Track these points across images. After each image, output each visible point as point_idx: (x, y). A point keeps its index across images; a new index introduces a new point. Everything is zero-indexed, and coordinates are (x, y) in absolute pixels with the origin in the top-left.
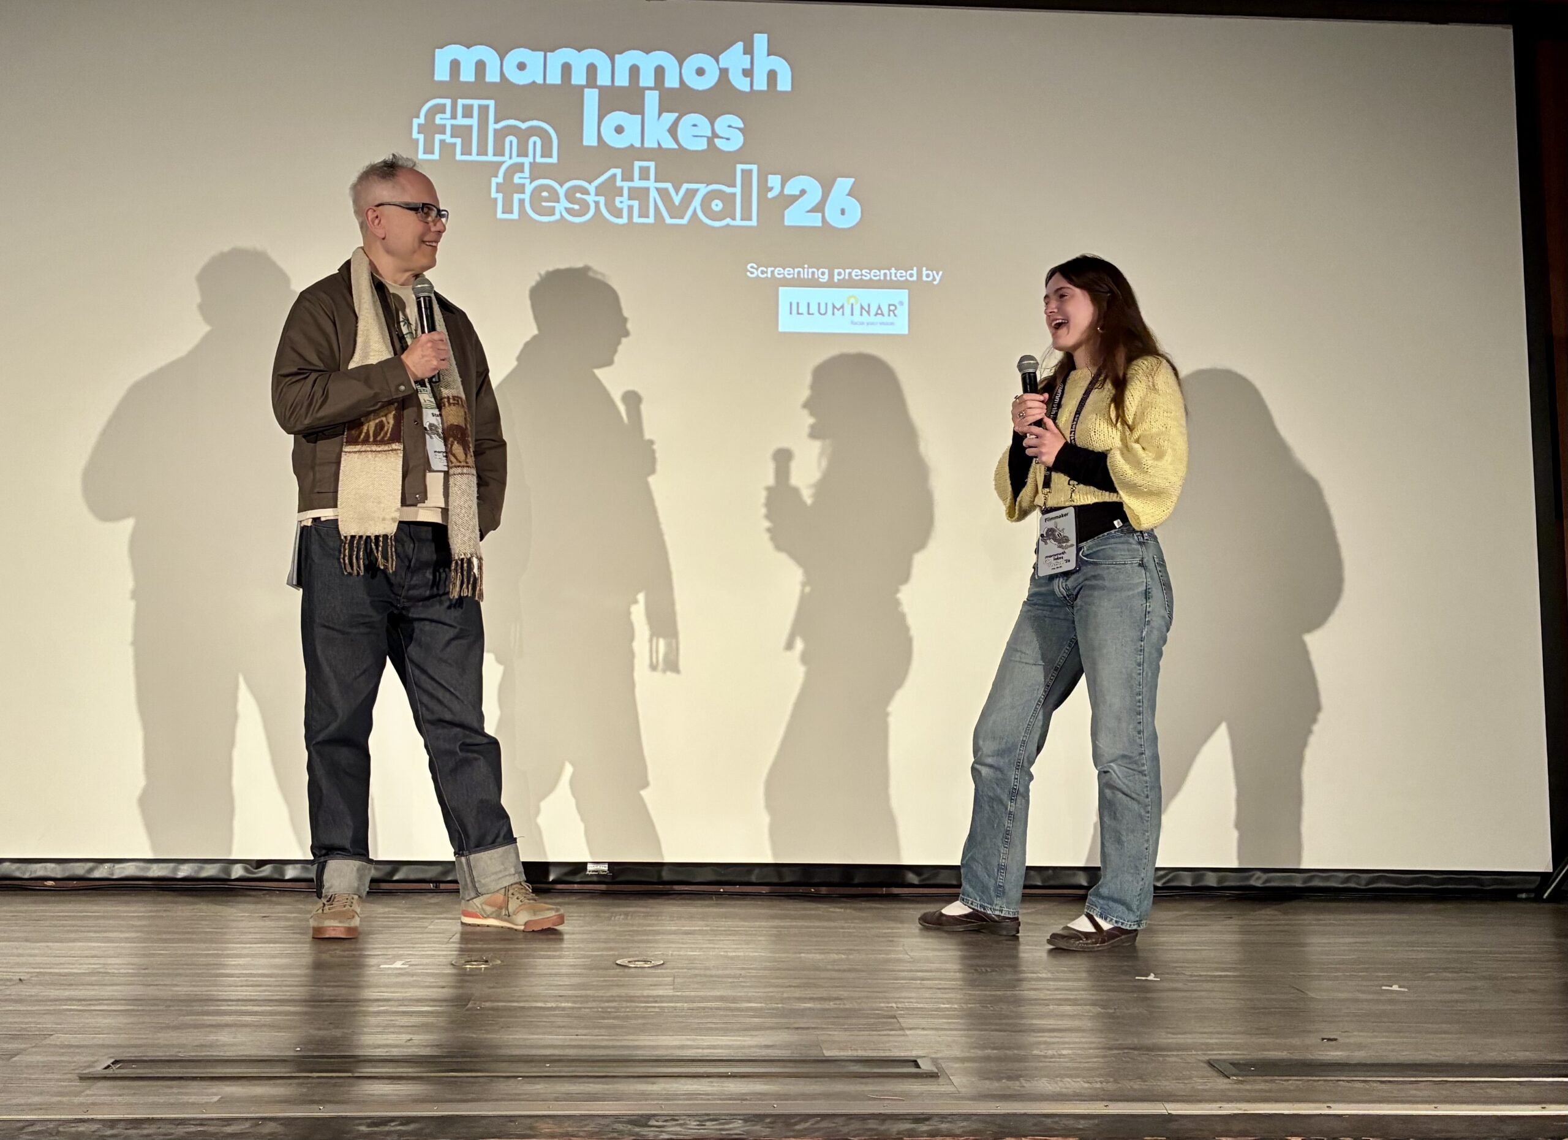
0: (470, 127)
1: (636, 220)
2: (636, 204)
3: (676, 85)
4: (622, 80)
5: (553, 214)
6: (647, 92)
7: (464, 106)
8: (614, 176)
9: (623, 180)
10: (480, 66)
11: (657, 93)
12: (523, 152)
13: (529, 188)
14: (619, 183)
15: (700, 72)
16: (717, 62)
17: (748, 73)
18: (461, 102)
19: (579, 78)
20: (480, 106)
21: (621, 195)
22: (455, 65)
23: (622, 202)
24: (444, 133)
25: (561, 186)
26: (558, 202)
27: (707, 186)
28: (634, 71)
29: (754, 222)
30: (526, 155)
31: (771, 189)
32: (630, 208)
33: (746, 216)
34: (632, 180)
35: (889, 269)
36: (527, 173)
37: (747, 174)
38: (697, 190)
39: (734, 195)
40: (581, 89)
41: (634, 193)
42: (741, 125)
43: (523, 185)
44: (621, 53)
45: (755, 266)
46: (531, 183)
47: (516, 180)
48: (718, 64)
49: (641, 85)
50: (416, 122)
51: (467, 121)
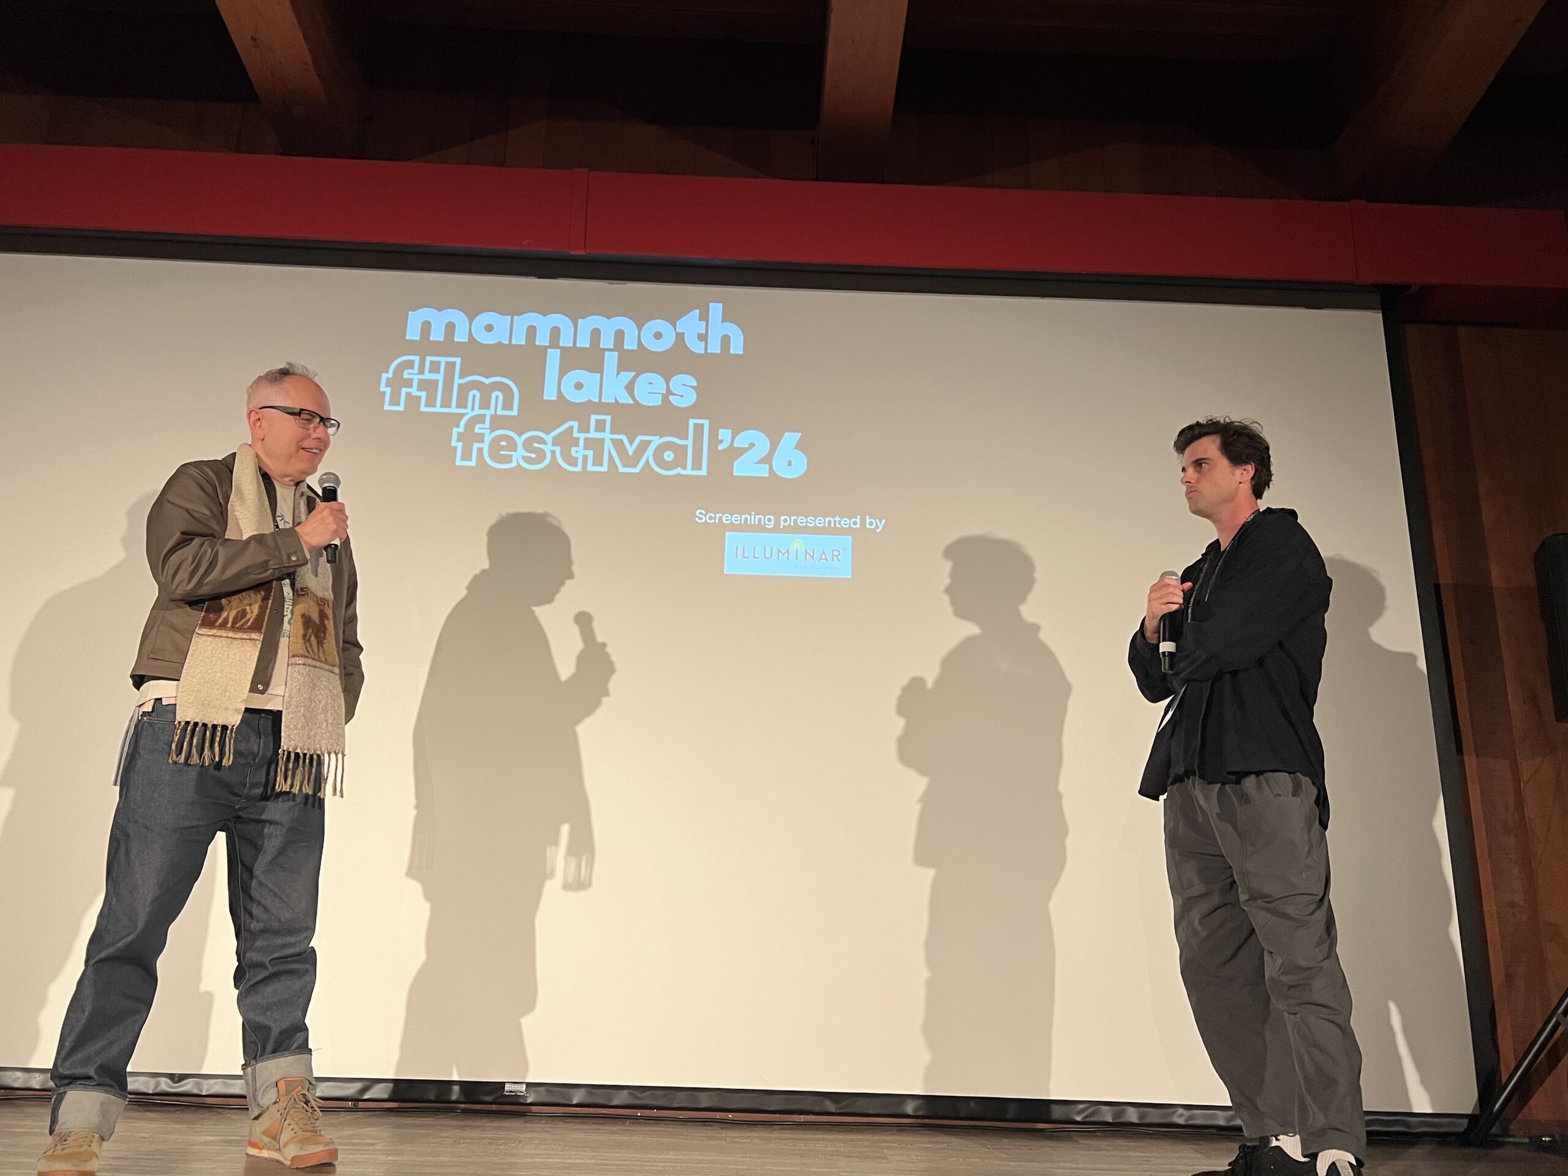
0: (437, 381)
1: (590, 468)
2: (590, 453)
3: (635, 347)
4: (584, 342)
5: (510, 461)
6: (607, 353)
7: (432, 362)
8: (571, 428)
9: (579, 431)
10: (450, 328)
11: (616, 353)
12: (485, 404)
13: (488, 438)
14: (575, 434)
15: (658, 336)
16: (674, 327)
17: (703, 337)
18: (429, 359)
19: (543, 339)
20: (447, 363)
21: (578, 446)
22: (426, 327)
23: (578, 452)
24: (411, 386)
25: (520, 435)
26: (515, 450)
27: (660, 438)
28: (596, 334)
29: (703, 472)
30: (488, 408)
31: (722, 441)
32: (585, 457)
33: (697, 465)
34: (588, 431)
35: (834, 517)
36: (487, 425)
37: (699, 428)
38: (650, 442)
39: (686, 446)
40: (545, 348)
41: (590, 444)
42: (695, 384)
43: (483, 435)
44: (584, 318)
45: (704, 512)
46: (491, 433)
47: (477, 430)
48: (675, 330)
49: (601, 346)
50: (384, 376)
51: (433, 376)
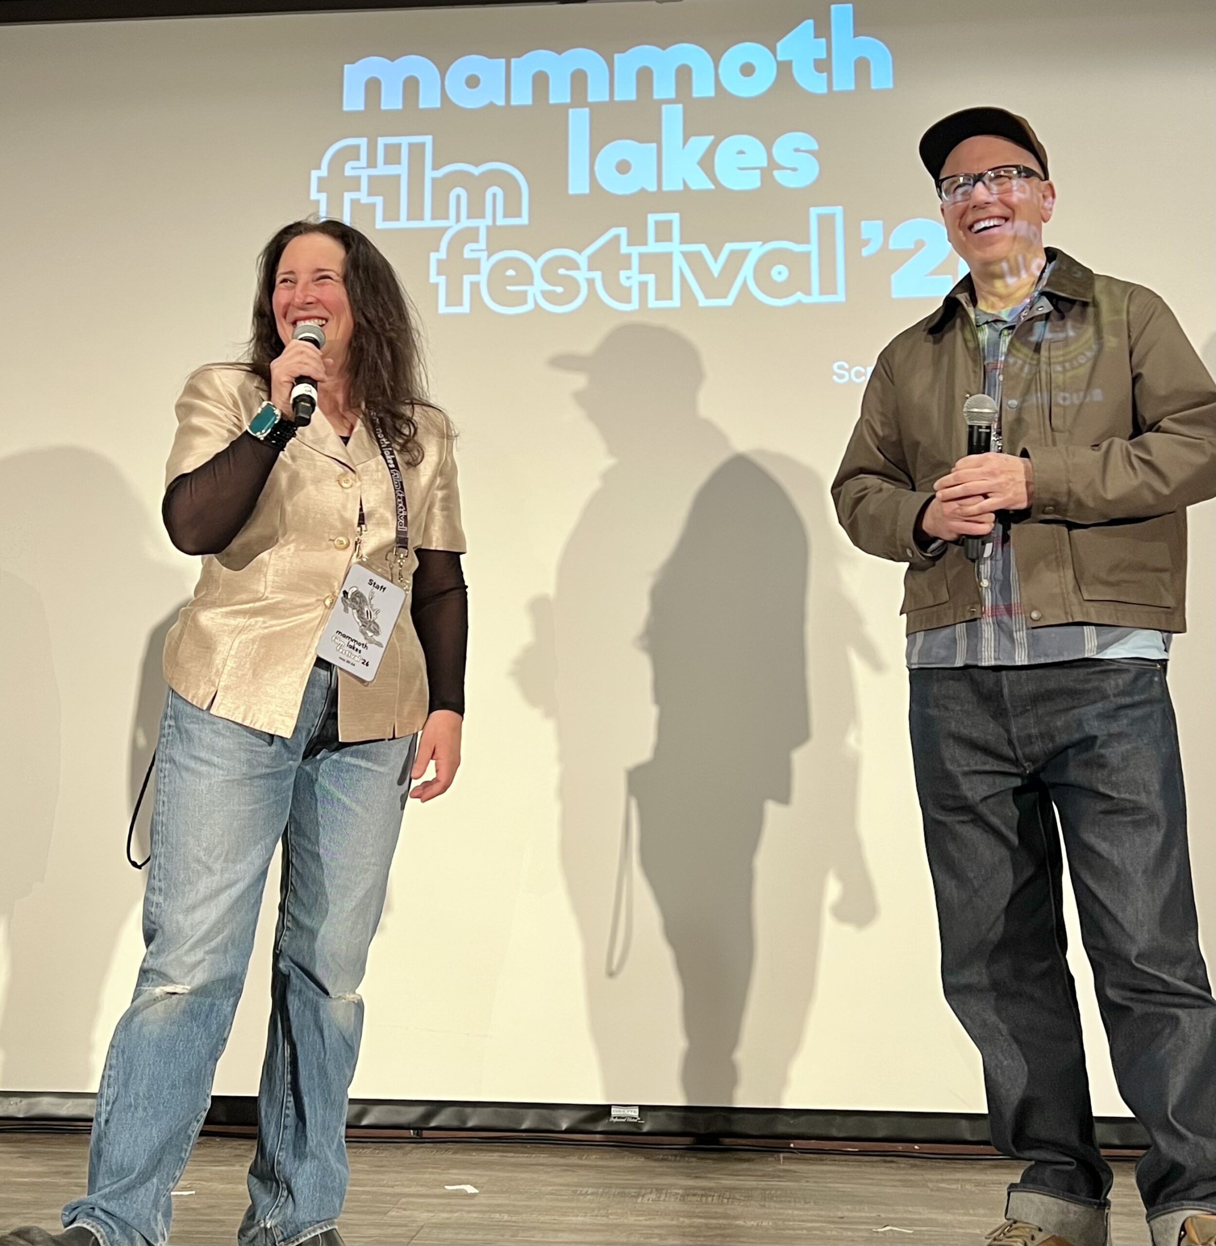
0: (398, 177)
1: (652, 303)
2: (650, 278)
3: (711, 93)
4: (626, 92)
5: (525, 302)
6: (664, 107)
7: (387, 147)
8: (617, 238)
9: (630, 243)
10: (411, 86)
11: (680, 107)
12: (477, 211)
13: (486, 266)
14: (624, 249)
15: (747, 70)
16: (774, 52)
18: (382, 141)
19: (560, 93)
20: (411, 145)
21: (629, 268)
22: (373, 87)
23: (630, 278)
24: (358, 189)
25: (536, 259)
26: (531, 283)
27: (762, 245)
28: (645, 77)
29: (840, 297)
30: (483, 216)
31: (867, 242)
32: (643, 286)
33: (828, 287)
34: (645, 243)
36: (482, 244)
37: (826, 223)
38: (746, 253)
39: (808, 255)
40: (564, 108)
41: (648, 263)
42: (815, 146)
43: (477, 261)
44: (623, 51)
45: (846, 366)
46: (489, 257)
47: (467, 254)
48: (775, 56)
49: (656, 96)
50: (315, 174)
51: (392, 170)
